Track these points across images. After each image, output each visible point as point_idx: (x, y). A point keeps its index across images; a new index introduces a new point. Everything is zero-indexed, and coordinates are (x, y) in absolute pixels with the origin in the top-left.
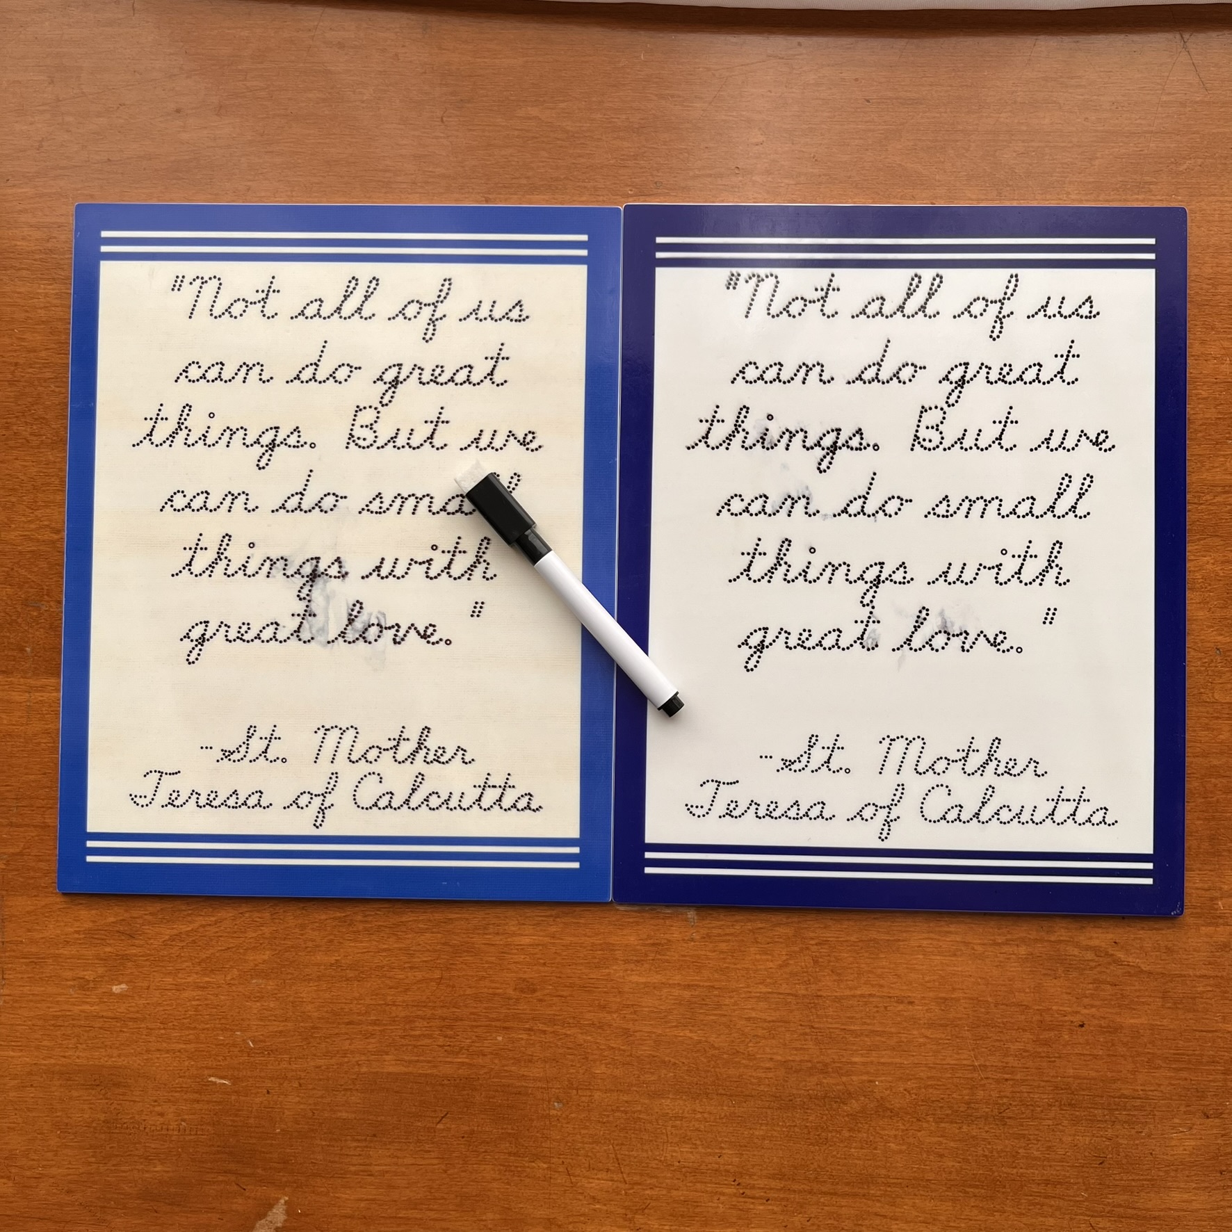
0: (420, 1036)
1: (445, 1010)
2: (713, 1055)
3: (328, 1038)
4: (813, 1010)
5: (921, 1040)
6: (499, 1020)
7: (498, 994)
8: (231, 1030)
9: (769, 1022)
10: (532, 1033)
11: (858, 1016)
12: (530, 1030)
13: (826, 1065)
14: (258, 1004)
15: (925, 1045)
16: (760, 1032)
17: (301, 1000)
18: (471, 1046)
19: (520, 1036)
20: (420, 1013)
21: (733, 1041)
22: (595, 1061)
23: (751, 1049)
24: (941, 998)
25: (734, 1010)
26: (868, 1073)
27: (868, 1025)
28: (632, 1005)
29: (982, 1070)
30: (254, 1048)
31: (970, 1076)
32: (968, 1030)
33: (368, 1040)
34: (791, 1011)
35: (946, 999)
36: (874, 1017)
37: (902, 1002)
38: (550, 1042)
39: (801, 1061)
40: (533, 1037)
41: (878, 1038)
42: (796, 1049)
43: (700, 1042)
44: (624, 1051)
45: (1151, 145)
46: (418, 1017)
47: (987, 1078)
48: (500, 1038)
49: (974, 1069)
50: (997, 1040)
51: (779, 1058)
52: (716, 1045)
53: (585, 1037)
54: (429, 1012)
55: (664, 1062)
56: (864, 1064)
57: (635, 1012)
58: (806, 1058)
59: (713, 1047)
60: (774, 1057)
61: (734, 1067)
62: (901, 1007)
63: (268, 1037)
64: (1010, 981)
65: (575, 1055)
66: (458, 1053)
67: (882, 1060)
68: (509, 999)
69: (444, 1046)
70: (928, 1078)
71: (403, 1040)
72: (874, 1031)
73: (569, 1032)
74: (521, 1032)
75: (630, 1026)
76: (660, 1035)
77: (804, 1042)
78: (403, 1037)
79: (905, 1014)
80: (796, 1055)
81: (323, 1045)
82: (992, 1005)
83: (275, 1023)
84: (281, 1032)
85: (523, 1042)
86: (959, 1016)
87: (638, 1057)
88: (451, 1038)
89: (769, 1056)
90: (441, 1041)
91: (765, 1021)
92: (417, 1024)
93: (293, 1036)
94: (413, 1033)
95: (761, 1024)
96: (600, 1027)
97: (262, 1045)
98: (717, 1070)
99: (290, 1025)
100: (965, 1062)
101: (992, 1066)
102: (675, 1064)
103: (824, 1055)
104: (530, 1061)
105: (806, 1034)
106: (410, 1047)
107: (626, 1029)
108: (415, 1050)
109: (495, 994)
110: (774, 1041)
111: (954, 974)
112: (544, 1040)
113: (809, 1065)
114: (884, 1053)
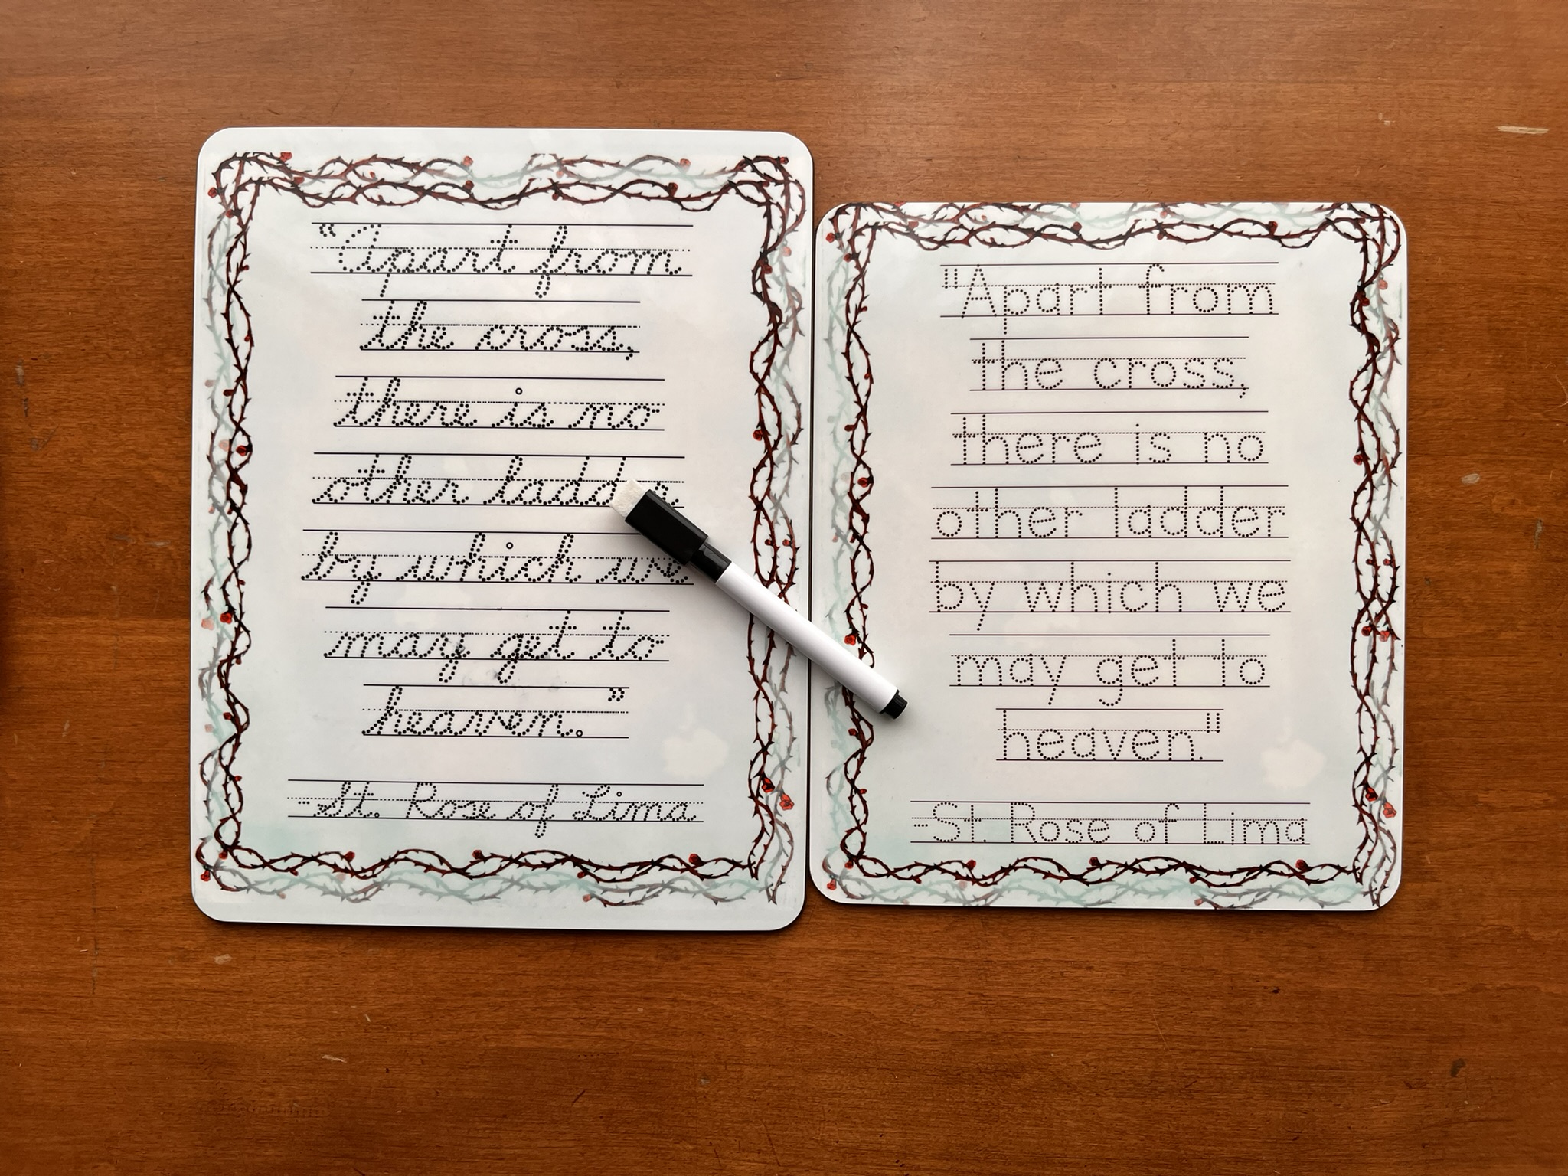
0: (553, 1008)
1: (581, 979)
2: (873, 1026)
3: (453, 1011)
4: (983, 977)
5: (1101, 1008)
6: (639, 990)
7: (640, 962)
8: (346, 1004)
9: (935, 990)
10: (676, 1004)
11: (1032, 982)
12: (673, 1000)
13: (997, 1036)
14: (376, 975)
15: (1104, 1013)
16: (925, 1001)
17: (422, 970)
18: (608, 1019)
19: (662, 1007)
20: (553, 983)
21: (895, 1011)
22: (744, 1033)
23: (915, 1019)
24: (1121, 963)
25: (897, 977)
26: (1043, 1044)
27: (1043, 992)
28: (786, 973)
29: (1166, 1041)
30: (372, 1023)
31: (1154, 1046)
32: (1152, 998)
33: (496, 1013)
34: (959, 978)
35: (1128, 963)
36: (1049, 984)
37: (1080, 968)
38: (695, 1014)
39: (969, 1032)
40: (677, 1008)
41: (1053, 1007)
42: (964, 1019)
43: (859, 1012)
44: (776, 1022)
45: (1354, 21)
46: (551, 987)
47: (1173, 1049)
48: (640, 1010)
49: (1159, 1039)
50: (1185, 1008)
51: (945, 1029)
52: (877, 1015)
53: (733, 1008)
54: (563, 983)
55: (820, 1034)
56: (1039, 1034)
57: (788, 981)
58: (975, 1029)
59: (873, 1017)
60: (940, 1027)
61: (896, 1039)
62: (1078, 973)
63: (387, 1011)
64: (1198, 943)
65: (723, 1027)
66: (595, 1026)
67: (1059, 1030)
68: (650, 967)
69: (579, 1018)
70: (1108, 1049)
71: (534, 1013)
72: (1049, 999)
73: (716, 1003)
74: (663, 1002)
75: (783, 995)
76: (816, 1005)
77: (973, 1012)
78: (535, 1009)
79: (1084, 980)
80: (964, 1025)
81: (448, 1019)
82: (1179, 970)
83: (394, 995)
84: (400, 1005)
85: (666, 1014)
86: (1142, 981)
87: (792, 1029)
88: (586, 1010)
89: (935, 1027)
90: (577, 1013)
91: (930, 988)
92: (550, 995)
93: (414, 1009)
94: (545, 1005)
95: (925, 992)
96: (750, 997)
97: (379, 1019)
98: (878, 1042)
99: (411, 997)
100: (1148, 1032)
101: (1178, 1036)
102: (832, 1036)
103: (994, 1025)
104: (674, 1035)
105: (975, 1003)
106: (543, 1020)
107: (778, 999)
108: (549, 1023)
109: (634, 962)
110: (940, 1011)
111: (1136, 937)
112: (688, 1011)
113: (979, 1036)
114: (1060, 1022)
